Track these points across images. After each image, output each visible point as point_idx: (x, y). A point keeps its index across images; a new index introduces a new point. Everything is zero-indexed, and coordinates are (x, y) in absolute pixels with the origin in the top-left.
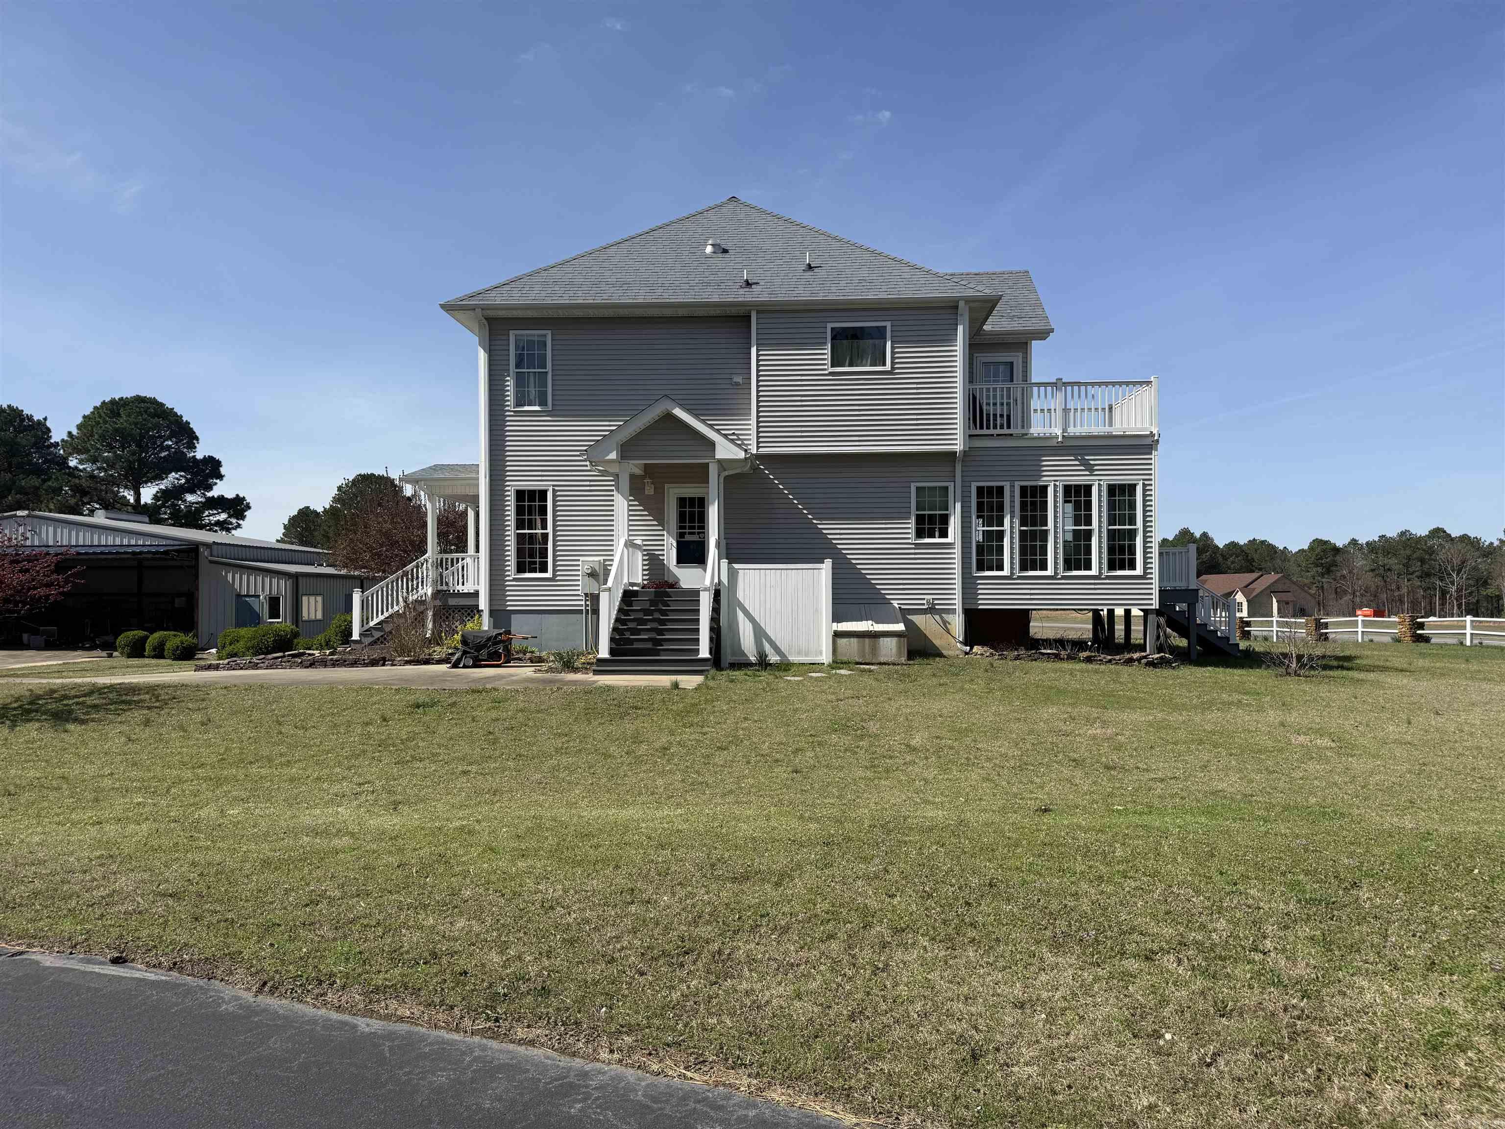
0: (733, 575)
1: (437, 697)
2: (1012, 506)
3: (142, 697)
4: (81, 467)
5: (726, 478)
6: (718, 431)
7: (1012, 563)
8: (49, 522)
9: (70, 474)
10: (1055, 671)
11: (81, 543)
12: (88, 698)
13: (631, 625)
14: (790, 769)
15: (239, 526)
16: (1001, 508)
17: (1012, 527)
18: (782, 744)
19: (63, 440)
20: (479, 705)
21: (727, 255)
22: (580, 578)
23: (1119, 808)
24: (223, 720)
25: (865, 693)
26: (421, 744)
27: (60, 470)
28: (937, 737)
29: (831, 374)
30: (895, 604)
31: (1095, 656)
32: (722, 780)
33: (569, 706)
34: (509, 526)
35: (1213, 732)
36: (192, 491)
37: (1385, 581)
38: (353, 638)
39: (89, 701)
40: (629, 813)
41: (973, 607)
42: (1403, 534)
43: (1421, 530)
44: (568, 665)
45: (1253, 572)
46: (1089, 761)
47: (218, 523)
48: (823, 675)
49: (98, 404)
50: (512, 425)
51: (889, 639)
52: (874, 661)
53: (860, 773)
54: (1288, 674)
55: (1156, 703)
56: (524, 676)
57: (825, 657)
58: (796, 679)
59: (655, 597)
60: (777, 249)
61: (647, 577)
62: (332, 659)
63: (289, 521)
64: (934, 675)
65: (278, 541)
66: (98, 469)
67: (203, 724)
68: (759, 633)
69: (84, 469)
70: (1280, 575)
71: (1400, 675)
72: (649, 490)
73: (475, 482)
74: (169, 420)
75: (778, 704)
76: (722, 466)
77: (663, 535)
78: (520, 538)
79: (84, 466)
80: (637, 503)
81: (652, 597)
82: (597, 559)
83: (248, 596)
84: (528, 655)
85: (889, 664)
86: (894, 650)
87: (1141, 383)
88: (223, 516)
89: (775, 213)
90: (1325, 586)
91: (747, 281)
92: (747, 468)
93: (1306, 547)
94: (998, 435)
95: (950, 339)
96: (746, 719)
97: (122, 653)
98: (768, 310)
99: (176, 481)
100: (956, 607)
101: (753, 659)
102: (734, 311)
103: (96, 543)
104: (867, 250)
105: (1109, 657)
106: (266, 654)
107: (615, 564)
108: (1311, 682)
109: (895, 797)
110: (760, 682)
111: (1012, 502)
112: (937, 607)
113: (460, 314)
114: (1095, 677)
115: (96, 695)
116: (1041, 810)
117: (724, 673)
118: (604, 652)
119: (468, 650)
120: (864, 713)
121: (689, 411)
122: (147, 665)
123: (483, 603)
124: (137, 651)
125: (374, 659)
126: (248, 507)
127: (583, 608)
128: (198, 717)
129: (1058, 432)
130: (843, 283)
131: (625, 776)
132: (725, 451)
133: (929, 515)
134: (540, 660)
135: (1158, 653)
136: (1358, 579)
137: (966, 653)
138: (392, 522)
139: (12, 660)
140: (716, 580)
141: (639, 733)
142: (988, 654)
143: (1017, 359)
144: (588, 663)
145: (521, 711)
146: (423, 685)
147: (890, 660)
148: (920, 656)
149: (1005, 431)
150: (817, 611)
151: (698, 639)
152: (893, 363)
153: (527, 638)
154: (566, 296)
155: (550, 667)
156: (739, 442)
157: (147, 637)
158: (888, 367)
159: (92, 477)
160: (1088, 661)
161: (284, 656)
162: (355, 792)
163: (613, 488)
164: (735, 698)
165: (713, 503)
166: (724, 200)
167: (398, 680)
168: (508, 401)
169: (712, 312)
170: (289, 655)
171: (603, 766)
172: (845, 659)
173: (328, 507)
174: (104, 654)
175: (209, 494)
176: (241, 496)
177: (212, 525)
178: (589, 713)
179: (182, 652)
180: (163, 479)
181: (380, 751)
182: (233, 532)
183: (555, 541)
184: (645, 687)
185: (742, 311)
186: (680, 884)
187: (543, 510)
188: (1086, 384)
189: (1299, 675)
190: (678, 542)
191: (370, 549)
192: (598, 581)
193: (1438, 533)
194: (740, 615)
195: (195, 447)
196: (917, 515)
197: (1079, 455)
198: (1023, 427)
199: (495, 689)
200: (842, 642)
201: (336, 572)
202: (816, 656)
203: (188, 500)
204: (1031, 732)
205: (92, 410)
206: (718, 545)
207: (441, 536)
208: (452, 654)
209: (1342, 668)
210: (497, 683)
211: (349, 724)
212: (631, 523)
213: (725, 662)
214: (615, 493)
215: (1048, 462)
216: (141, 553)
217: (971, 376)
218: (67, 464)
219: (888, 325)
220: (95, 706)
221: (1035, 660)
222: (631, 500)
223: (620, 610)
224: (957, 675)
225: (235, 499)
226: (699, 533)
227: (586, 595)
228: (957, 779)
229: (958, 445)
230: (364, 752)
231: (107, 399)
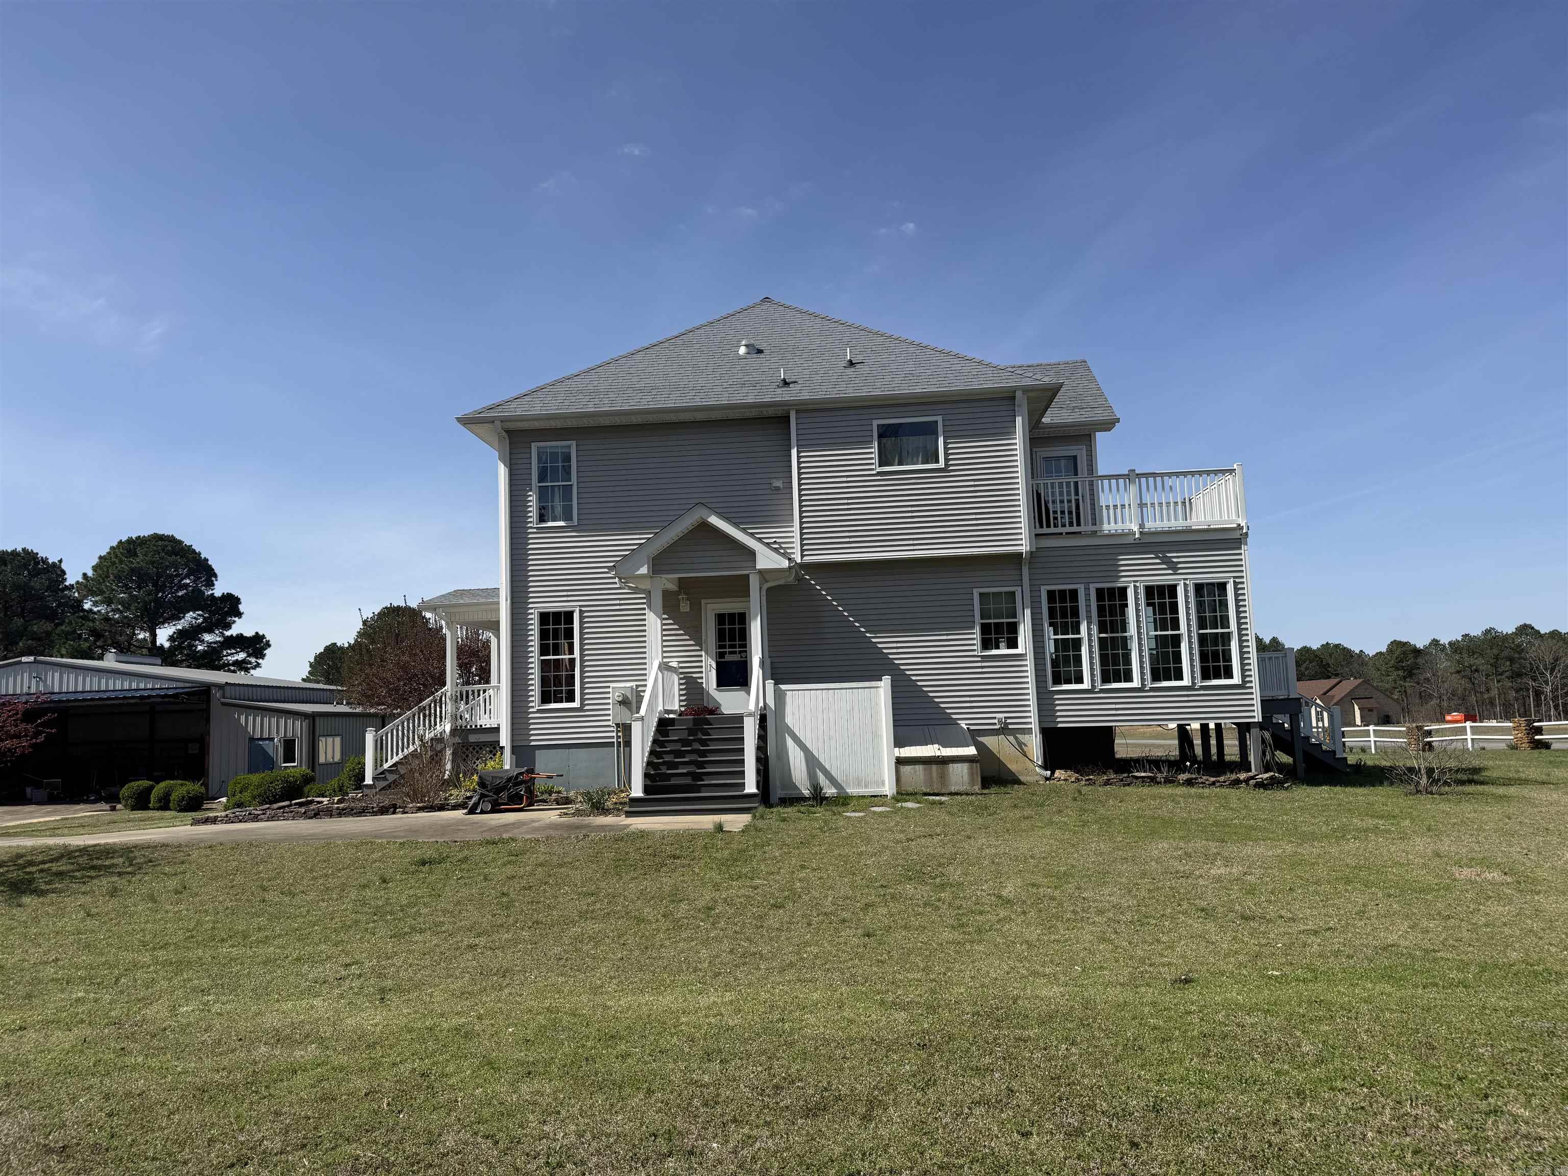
0: (780, 697)
1: (445, 851)
2: (1089, 612)
3: (115, 861)
4: (95, 609)
5: (769, 590)
6: (760, 540)
7: (1092, 675)
8: (55, 667)
9: (83, 618)
10: (1154, 798)
11: (88, 688)
12: (54, 864)
13: (667, 758)
14: (860, 931)
15: (258, 665)
16: (1075, 613)
17: (1089, 635)
18: (848, 898)
19: (78, 582)
20: (494, 860)
21: (762, 356)
22: (611, 707)
23: (1275, 973)
24: (201, 887)
25: (938, 830)
26: (424, 911)
27: (74, 614)
28: (1033, 885)
29: (879, 474)
30: (963, 724)
31: (1196, 779)
32: (779, 949)
33: (596, 858)
34: (532, 652)
35: (1359, 868)
36: (210, 631)
37: (1473, 684)
38: (366, 783)
39: (55, 867)
40: (667, 1000)
41: (1052, 725)
42: (1488, 631)
43: (1508, 627)
44: (599, 808)
45: (1329, 677)
46: (1220, 909)
47: (236, 663)
48: (888, 809)
49: (115, 544)
50: (536, 543)
51: (955, 765)
52: (943, 791)
53: (947, 935)
54: (1418, 792)
55: (1280, 832)
56: (547, 821)
57: (888, 788)
58: (857, 814)
59: (694, 724)
60: (814, 347)
61: (684, 703)
62: (338, 808)
63: (315, 659)
64: (1015, 806)
65: (303, 680)
66: (113, 610)
67: (177, 892)
68: (812, 762)
69: (99, 611)
70: (1360, 681)
71: (1545, 789)
72: (685, 607)
73: (495, 606)
74: (187, 558)
75: (839, 846)
76: (764, 578)
77: (701, 656)
78: (544, 665)
79: (99, 608)
80: (671, 621)
81: (691, 726)
82: (628, 685)
83: (262, 739)
84: (554, 796)
85: (961, 794)
86: (966, 778)
87: (1223, 472)
88: (242, 656)
89: (811, 311)
90: (1409, 691)
91: (784, 380)
92: (791, 579)
93: (1384, 650)
94: (1067, 533)
95: (1007, 431)
96: (803, 867)
97: (125, 806)
98: (808, 409)
99: (194, 621)
100: (1033, 726)
101: (806, 793)
102: (770, 412)
103: (103, 688)
104: (912, 343)
105: (1213, 779)
106: (271, 803)
107: (649, 690)
108: (1449, 800)
109: (996, 969)
110: (816, 819)
111: (1088, 606)
112: (1010, 727)
113: (478, 428)
114: (1202, 804)
115: (64, 860)
116: (1181, 981)
117: (775, 810)
118: (637, 791)
119: (487, 793)
120: (942, 856)
121: (728, 519)
122: (149, 819)
123: (504, 739)
124: (141, 802)
125: (383, 807)
126: (268, 645)
127: (615, 740)
128: (173, 883)
129: (1135, 528)
130: (888, 378)
131: (661, 946)
132: (767, 560)
133: (995, 623)
134: (567, 801)
135: (1266, 772)
136: (1443, 682)
137: (1047, 779)
138: (410, 655)
139: (10, 817)
140: (761, 704)
141: (678, 890)
142: (1073, 779)
143: (1080, 451)
144: (621, 803)
145: (541, 865)
146: (432, 836)
147: (962, 789)
148: (996, 784)
149: (1075, 529)
150: (876, 735)
151: (743, 772)
152: (947, 460)
153: (551, 777)
154: (591, 405)
155: (578, 810)
156: (782, 551)
157: (152, 788)
158: (941, 464)
159: (107, 619)
160: (1188, 785)
161: (291, 805)
162: (338, 976)
163: (645, 606)
164: (788, 841)
165: (756, 616)
166: (758, 300)
167: (405, 831)
168: (531, 517)
169: (749, 414)
170: (296, 804)
171: (635, 934)
172: (910, 789)
173: (352, 642)
174: (107, 807)
175: (228, 633)
176: (261, 634)
177: (230, 665)
178: (620, 865)
179: (188, 803)
180: (180, 619)
181: (374, 921)
182: (252, 672)
183: (582, 666)
184: (684, 831)
185: (780, 412)
186: (734, 1120)
187: (569, 634)
188: (1162, 475)
189: (1431, 793)
190: (718, 664)
191: (387, 683)
192: (630, 710)
193: (1525, 629)
194: (790, 742)
195: (213, 585)
196: (982, 624)
197: (1160, 552)
198: (1094, 524)
199: (512, 839)
200: (906, 769)
201: (351, 711)
202: (878, 786)
203: (206, 639)
204: (1144, 875)
205: (108, 550)
206: (762, 664)
207: (463, 666)
208: (470, 798)
209: (1470, 782)
210: (516, 831)
211: (343, 887)
212: (665, 644)
213: (774, 798)
214: (646, 612)
215: (1125, 560)
216: (149, 697)
217: (1033, 471)
218: (82, 607)
219: (939, 419)
220: (60, 874)
221: (1129, 785)
222: (664, 619)
223: (655, 741)
224: (1042, 805)
225: (254, 636)
226: (740, 652)
227: (618, 725)
228: (1066, 941)
229: (1024, 546)
230: (357, 922)
231: (124, 539)
